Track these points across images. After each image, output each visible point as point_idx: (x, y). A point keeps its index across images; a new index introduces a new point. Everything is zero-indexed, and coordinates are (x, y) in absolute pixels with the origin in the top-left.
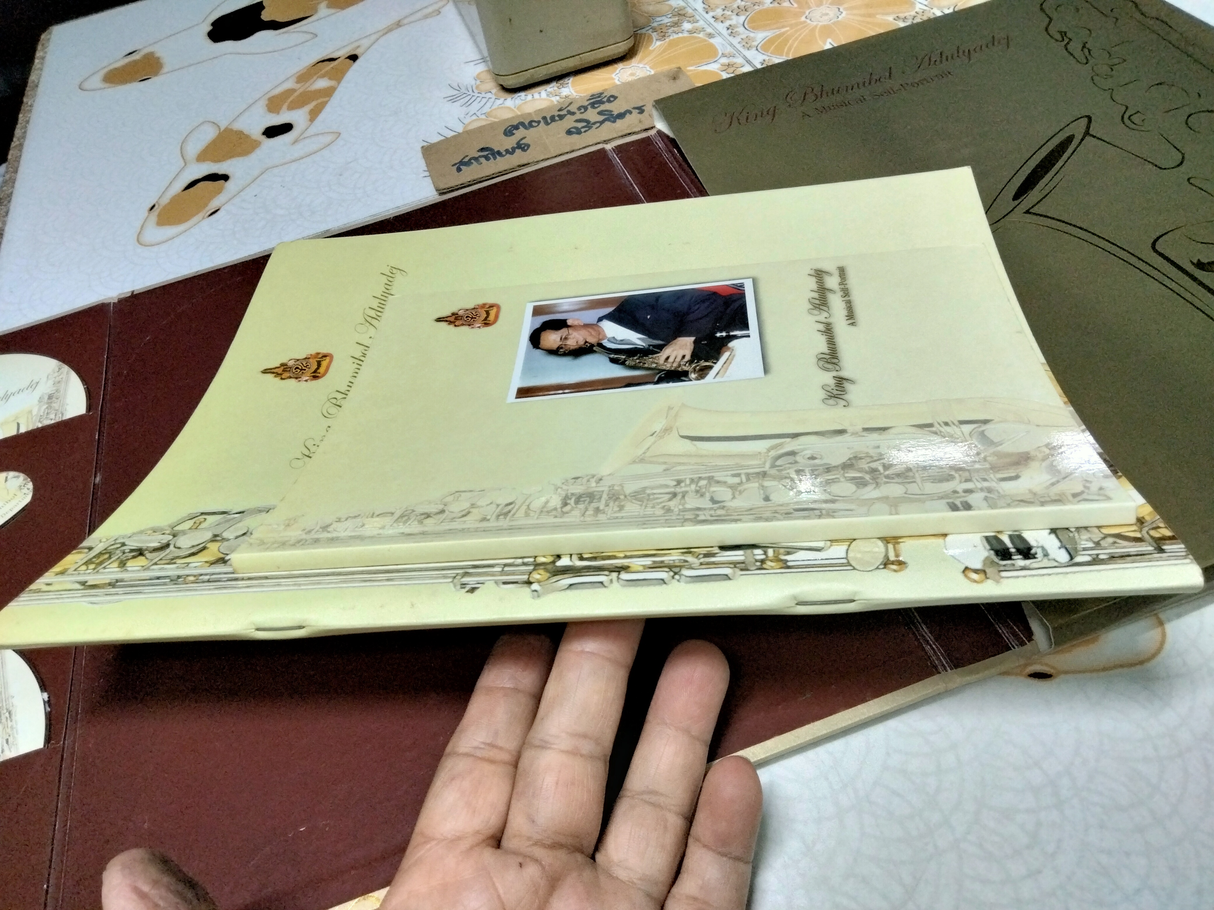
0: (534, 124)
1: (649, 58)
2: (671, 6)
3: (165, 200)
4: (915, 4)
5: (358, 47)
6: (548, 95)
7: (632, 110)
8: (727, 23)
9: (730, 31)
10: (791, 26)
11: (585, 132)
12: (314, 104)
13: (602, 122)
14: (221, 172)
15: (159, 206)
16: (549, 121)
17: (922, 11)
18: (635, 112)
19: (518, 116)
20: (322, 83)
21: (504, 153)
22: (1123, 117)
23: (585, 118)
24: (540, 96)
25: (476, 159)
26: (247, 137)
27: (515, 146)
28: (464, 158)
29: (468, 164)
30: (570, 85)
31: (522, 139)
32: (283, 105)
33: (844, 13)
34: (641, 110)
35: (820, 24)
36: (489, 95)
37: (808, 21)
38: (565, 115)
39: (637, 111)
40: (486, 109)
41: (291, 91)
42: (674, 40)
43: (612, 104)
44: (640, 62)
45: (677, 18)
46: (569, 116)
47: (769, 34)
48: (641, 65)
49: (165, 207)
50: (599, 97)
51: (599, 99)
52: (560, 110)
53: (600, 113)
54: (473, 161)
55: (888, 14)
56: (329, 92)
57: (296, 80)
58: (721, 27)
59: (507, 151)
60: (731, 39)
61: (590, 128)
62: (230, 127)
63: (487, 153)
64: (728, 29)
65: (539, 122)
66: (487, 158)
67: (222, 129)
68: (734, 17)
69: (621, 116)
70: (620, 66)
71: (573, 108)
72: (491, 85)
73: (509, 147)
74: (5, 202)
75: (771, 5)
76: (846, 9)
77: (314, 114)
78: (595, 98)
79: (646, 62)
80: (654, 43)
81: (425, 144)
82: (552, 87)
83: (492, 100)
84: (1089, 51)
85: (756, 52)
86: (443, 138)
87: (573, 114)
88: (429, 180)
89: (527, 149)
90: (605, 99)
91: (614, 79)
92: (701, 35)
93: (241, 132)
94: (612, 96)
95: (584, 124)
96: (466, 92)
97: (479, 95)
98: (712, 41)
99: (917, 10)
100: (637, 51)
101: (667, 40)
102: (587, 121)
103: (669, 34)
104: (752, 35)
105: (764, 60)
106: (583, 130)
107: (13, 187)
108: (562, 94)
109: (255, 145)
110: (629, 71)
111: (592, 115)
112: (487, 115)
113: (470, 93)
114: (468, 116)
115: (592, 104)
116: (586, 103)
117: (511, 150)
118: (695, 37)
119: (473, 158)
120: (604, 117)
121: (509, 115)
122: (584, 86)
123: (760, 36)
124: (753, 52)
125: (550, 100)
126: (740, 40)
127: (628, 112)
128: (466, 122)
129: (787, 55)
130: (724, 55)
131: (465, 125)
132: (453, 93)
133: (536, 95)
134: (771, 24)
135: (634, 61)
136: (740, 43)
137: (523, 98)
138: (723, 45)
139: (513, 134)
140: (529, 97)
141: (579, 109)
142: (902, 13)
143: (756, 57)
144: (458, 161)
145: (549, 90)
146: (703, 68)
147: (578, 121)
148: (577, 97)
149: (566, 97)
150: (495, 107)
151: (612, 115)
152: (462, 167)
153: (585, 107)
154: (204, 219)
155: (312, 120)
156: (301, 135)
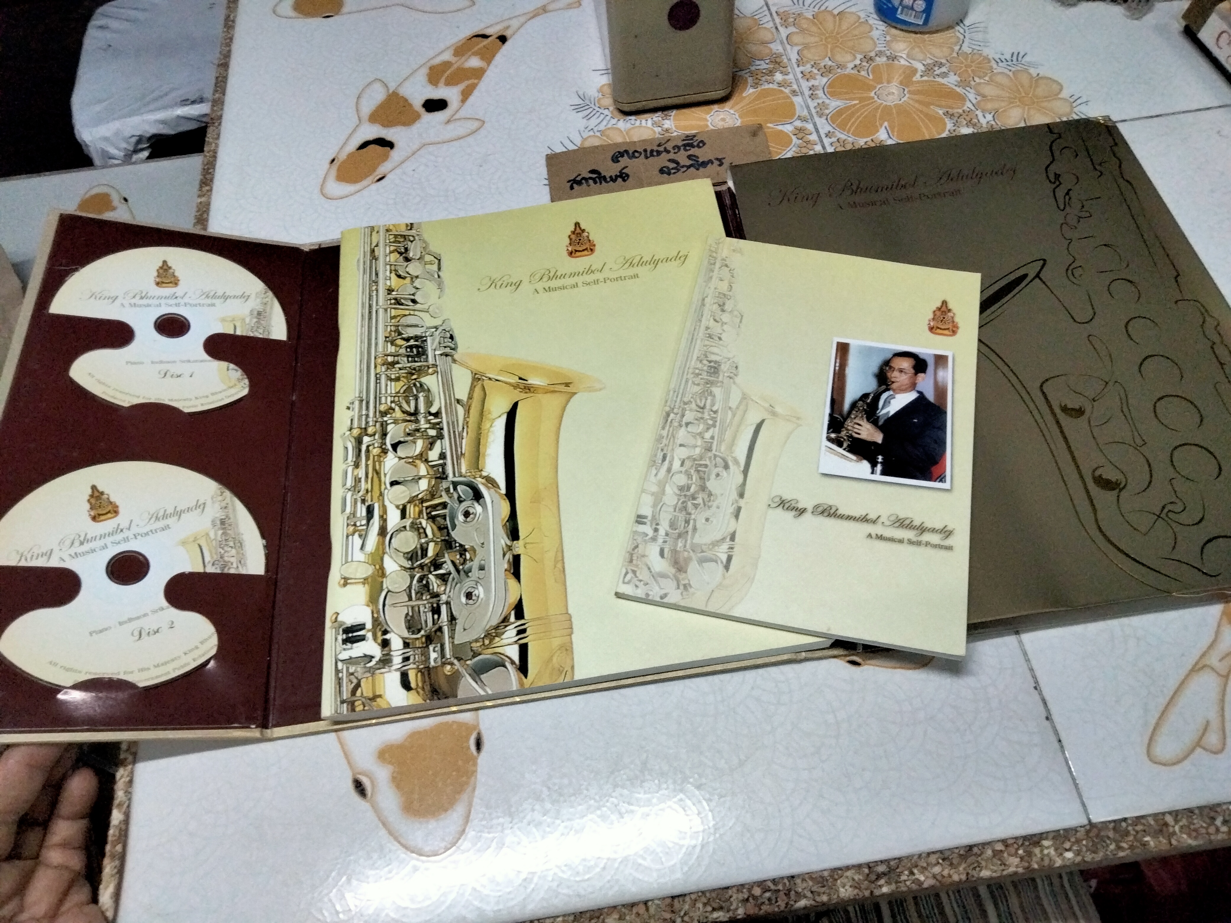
0: (637, 154)
1: (742, 104)
2: (771, 49)
3: (343, 156)
4: (966, 101)
5: (508, 27)
6: (653, 124)
7: (714, 160)
8: (812, 82)
9: (811, 92)
10: (861, 100)
11: (674, 173)
12: (467, 83)
13: (689, 167)
14: (389, 138)
15: (338, 160)
16: (649, 155)
18: (717, 163)
19: (625, 143)
20: (474, 62)
21: (608, 180)
22: (1067, 270)
23: (676, 159)
24: (646, 124)
25: (586, 179)
26: (410, 105)
27: (618, 174)
28: (577, 177)
29: (579, 183)
30: (672, 117)
31: (624, 168)
32: (441, 78)
33: (907, 95)
34: (721, 162)
35: (885, 103)
36: (606, 112)
37: (876, 98)
38: (662, 152)
39: (718, 163)
40: (602, 127)
41: (447, 65)
42: (764, 89)
43: (700, 149)
44: (732, 107)
45: (772, 66)
46: (664, 153)
47: (840, 104)
48: (732, 111)
49: (344, 162)
50: (692, 139)
51: (691, 142)
52: (659, 145)
53: (689, 157)
54: (583, 181)
55: (940, 106)
56: (479, 73)
57: (452, 52)
58: (805, 85)
59: (611, 177)
60: (809, 100)
61: (678, 170)
62: (397, 91)
63: (596, 175)
64: (810, 89)
65: (640, 153)
66: (594, 180)
67: (391, 91)
68: (819, 77)
69: (705, 164)
70: (716, 107)
71: (669, 146)
72: (608, 101)
73: (613, 175)
74: (216, 124)
75: (852, 72)
76: (909, 92)
77: (466, 95)
78: (688, 140)
79: (737, 108)
80: (748, 89)
81: (549, 152)
82: (657, 117)
83: (608, 118)
84: (1070, 199)
85: (825, 121)
86: (565, 150)
87: (668, 152)
88: (547, 188)
89: (627, 179)
90: (695, 144)
91: (708, 121)
92: (787, 90)
93: (406, 100)
94: (702, 141)
95: (675, 165)
96: (589, 103)
97: (598, 109)
98: (794, 99)
99: (965, 108)
100: (732, 95)
101: (759, 89)
102: (677, 163)
103: (761, 82)
104: (827, 101)
105: (829, 132)
106: (673, 171)
107: (222, 109)
108: (664, 126)
109: (417, 116)
110: (722, 116)
111: (682, 157)
112: (603, 133)
113: (592, 106)
114: (587, 131)
115: (685, 146)
116: (680, 143)
117: (614, 177)
118: (782, 92)
119: (583, 178)
120: (691, 162)
121: (619, 140)
122: (683, 123)
123: (835, 104)
124: (823, 120)
125: (652, 130)
126: (816, 104)
127: (711, 162)
128: (585, 137)
129: (848, 132)
130: (799, 118)
131: (585, 140)
132: (578, 101)
133: (644, 121)
134: (846, 93)
135: (728, 106)
136: (815, 108)
137: (633, 122)
138: (802, 106)
139: (618, 161)
140: (638, 123)
141: (674, 148)
142: (953, 108)
143: (824, 127)
144: (572, 178)
145: (655, 119)
146: (780, 128)
147: (671, 161)
148: (675, 134)
149: (667, 130)
150: (609, 126)
151: (698, 161)
152: (575, 185)
153: (679, 148)
154: (372, 183)
155: (464, 101)
156: (453, 115)
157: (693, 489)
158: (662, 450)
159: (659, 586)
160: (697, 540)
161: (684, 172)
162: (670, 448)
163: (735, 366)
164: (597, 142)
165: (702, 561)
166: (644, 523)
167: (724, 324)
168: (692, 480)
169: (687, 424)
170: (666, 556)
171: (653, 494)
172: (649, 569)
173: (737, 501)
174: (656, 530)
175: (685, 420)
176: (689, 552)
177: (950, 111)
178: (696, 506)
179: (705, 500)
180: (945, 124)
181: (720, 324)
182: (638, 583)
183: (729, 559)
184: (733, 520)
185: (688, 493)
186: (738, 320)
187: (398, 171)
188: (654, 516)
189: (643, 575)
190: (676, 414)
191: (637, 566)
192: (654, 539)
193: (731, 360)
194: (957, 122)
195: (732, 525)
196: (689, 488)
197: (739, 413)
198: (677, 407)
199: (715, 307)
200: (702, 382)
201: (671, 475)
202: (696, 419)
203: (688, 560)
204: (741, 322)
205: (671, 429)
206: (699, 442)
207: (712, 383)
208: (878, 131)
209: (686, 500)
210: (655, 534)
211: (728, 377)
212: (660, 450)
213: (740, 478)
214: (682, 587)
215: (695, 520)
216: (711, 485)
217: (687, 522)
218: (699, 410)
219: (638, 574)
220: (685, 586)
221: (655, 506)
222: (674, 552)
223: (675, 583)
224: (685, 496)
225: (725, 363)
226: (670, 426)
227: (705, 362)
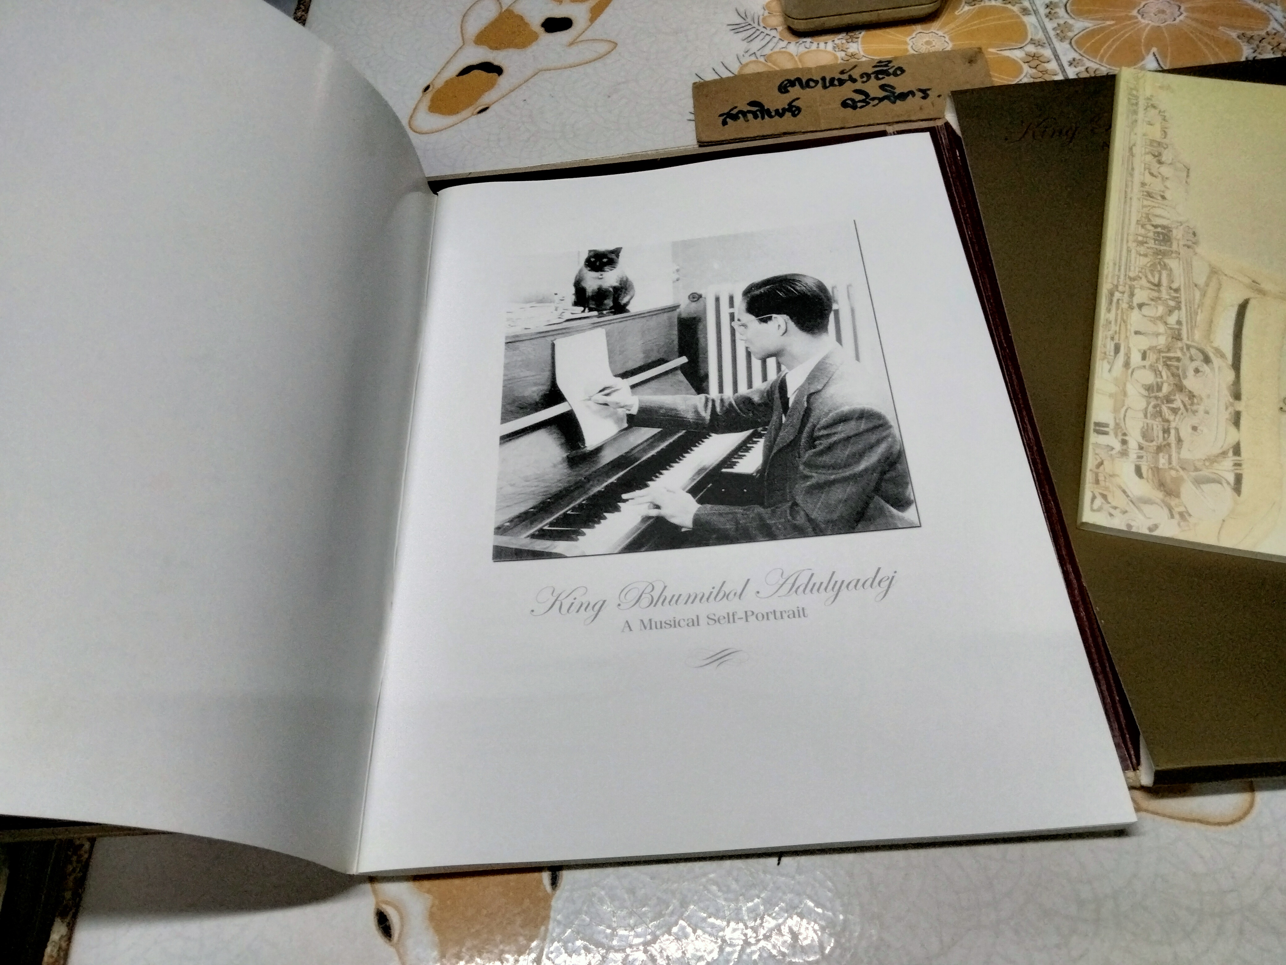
0: (812, 83)
1: (952, 25)
3: (439, 83)
6: (834, 48)
7: (915, 91)
9: (1048, 10)
10: (1119, 20)
11: (862, 107)
13: (881, 100)
14: (496, 62)
15: (433, 88)
16: (828, 84)
17: (1274, 31)
19: (797, 70)
21: (773, 114)
23: (864, 89)
24: (826, 47)
25: (744, 114)
26: (526, 24)
27: (787, 107)
28: (732, 110)
29: (735, 117)
30: (860, 40)
31: (794, 101)
33: (1185, 14)
34: (925, 94)
35: (1152, 24)
36: (773, 33)
37: (1139, 17)
38: (846, 80)
39: (921, 94)
40: (767, 51)
42: (984, 7)
43: (897, 78)
44: (940, 28)
46: (849, 82)
47: (1090, 25)
48: (940, 33)
49: (439, 91)
50: (886, 65)
51: (885, 68)
52: (842, 72)
53: (882, 87)
54: (740, 115)
55: (1233, 27)
58: (1040, 3)
59: (777, 111)
60: (1046, 21)
61: (868, 103)
62: (511, 8)
63: (757, 108)
64: (1047, 6)
65: (817, 82)
66: (755, 115)
67: (504, 9)
69: (903, 96)
70: (918, 28)
71: (856, 74)
72: (777, 20)
73: (780, 107)
76: (1187, 10)
77: (596, 12)
78: (881, 66)
79: (946, 30)
80: (962, 6)
81: (698, 80)
82: (840, 39)
83: (775, 40)
85: (1068, 46)
86: (717, 77)
87: (854, 81)
88: (693, 124)
89: (798, 114)
90: (891, 71)
91: (906, 43)
92: (1016, 9)
93: (521, 18)
94: (900, 68)
95: (862, 97)
96: (751, 23)
97: (763, 30)
98: (1026, 19)
99: (1269, 29)
100: (942, 12)
101: (977, 6)
102: (866, 95)
104: (1071, 21)
105: (1074, 60)
106: (859, 105)
108: (849, 50)
109: (534, 37)
110: (926, 38)
111: (873, 88)
112: (768, 58)
113: (756, 25)
114: (747, 55)
115: (877, 73)
116: (870, 70)
117: (781, 111)
118: (1006, 9)
119: (741, 112)
120: (885, 94)
121: (789, 65)
122: (874, 46)
123: (1080, 25)
124: (1066, 45)
125: (835, 55)
126: (1056, 25)
127: (912, 93)
128: (744, 62)
129: (1101, 60)
130: (1032, 42)
131: (743, 66)
132: (739, 20)
133: (822, 45)
134: (1097, 12)
135: (935, 26)
136: (1054, 29)
137: (808, 45)
138: (1035, 27)
139: (787, 91)
140: (814, 46)
141: (862, 76)
142: (1252, 29)
143: (1066, 52)
144: (726, 111)
145: (837, 42)
146: (1007, 53)
147: (857, 91)
148: (864, 59)
149: (853, 55)
150: (776, 50)
151: (894, 93)
152: (728, 120)
153: (868, 76)
154: (473, 114)
155: (593, 19)
156: (578, 37)
157: (1166, 389)
158: (1112, 339)
159: (1145, 516)
160: (1185, 454)
161: (874, 106)
162: (1123, 336)
163: (1191, 231)
164: (760, 69)
165: (1199, 482)
166: (1106, 433)
167: (1165, 179)
168: (1162, 377)
169: (1140, 306)
170: (1145, 474)
171: (1111, 395)
172: (1124, 492)
173: (1232, 405)
174: (1124, 442)
175: (1136, 300)
176: (1177, 471)
177: (1249, 33)
178: (1175, 411)
179: (1186, 403)
180: (1241, 50)
181: (1159, 179)
182: (1112, 511)
183: (1239, 479)
184: (1232, 429)
185: (1160, 395)
186: (1185, 174)
187: (506, 101)
188: (1117, 425)
189: (1118, 499)
190: (1123, 293)
191: (1107, 488)
192: (1124, 453)
193: (1184, 225)
194: (1258, 46)
195: (1233, 436)
196: (1159, 389)
197: (1211, 292)
198: (1121, 283)
199: (1149, 158)
200: (1150, 252)
201: (1130, 371)
202: (1152, 300)
203: (1178, 481)
204: (1188, 176)
205: (1119, 312)
206: (1161, 328)
207: (1164, 254)
208: (1143, 59)
209: (1159, 402)
210: (1125, 447)
211: (1184, 245)
212: (1109, 339)
213: (1230, 376)
214: (1177, 516)
215: (1177, 430)
216: (1190, 382)
217: (1166, 431)
218: (1152, 287)
219: (1110, 499)
220: (1181, 514)
221: (1116, 410)
222: (1156, 470)
223: (1166, 511)
224: (1156, 398)
225: (1177, 228)
226: (1117, 308)
227: (1149, 227)
